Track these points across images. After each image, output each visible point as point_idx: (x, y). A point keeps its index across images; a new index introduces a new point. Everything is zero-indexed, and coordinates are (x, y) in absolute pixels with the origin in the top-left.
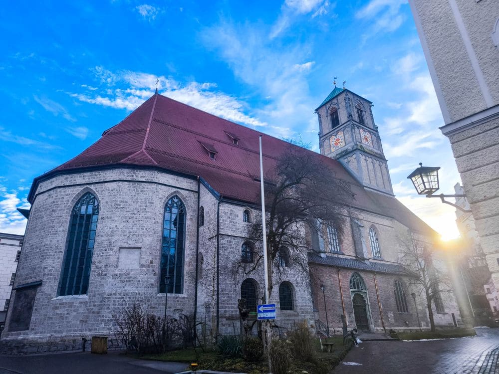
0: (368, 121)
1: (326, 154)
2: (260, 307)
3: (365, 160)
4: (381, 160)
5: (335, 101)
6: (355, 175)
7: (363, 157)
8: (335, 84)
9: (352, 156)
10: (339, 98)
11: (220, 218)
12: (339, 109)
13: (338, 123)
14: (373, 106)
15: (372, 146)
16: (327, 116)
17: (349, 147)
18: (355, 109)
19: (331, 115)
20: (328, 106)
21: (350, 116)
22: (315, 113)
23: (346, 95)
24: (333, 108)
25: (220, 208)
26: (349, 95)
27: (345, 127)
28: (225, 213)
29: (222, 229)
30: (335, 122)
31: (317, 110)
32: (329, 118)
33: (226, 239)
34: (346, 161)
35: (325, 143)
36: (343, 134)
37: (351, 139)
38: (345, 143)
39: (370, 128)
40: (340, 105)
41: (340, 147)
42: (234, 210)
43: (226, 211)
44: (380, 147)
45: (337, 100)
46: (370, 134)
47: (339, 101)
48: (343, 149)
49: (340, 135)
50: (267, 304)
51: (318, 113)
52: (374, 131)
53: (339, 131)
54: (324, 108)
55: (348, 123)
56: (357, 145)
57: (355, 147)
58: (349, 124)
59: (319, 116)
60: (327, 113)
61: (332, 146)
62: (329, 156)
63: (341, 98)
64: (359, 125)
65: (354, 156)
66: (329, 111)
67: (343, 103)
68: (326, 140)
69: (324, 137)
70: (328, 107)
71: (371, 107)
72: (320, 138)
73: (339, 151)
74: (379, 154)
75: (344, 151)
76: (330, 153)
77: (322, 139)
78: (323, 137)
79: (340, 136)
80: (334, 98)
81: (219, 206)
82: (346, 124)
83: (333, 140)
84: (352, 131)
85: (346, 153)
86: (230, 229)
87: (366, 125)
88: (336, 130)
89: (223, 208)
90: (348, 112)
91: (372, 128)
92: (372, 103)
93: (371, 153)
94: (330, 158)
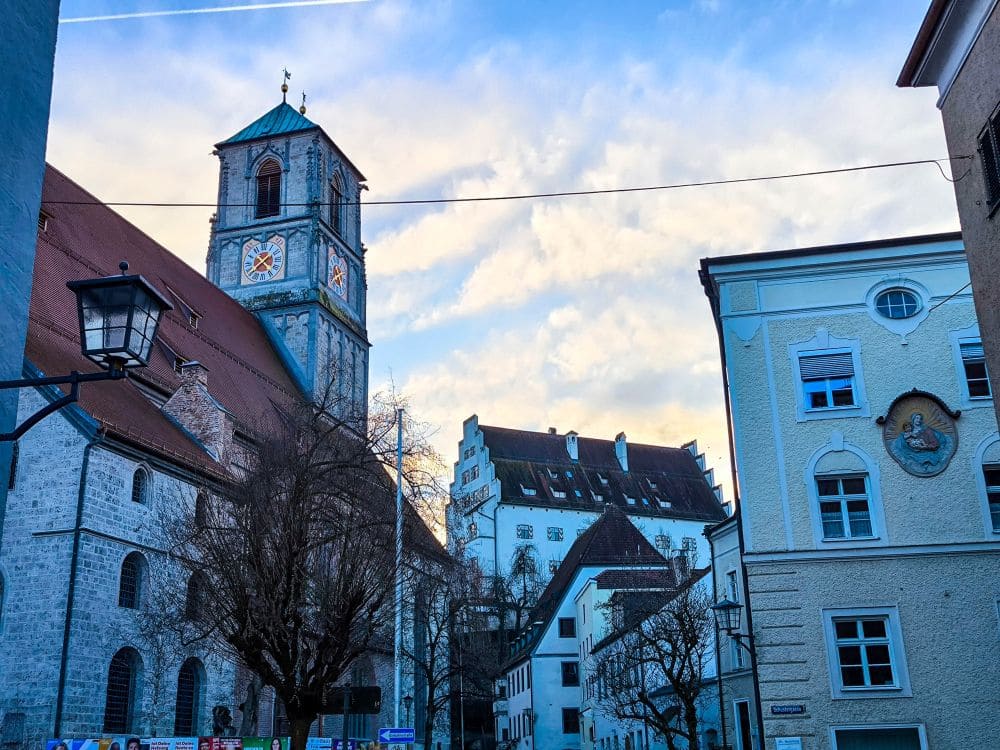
0: (347, 229)
1: (224, 283)
2: (383, 732)
3: (328, 334)
4: (357, 341)
5: (280, 144)
6: (295, 370)
7: (325, 327)
8: (285, 91)
9: (298, 317)
10: (294, 141)
11: (87, 486)
12: (287, 171)
13: (275, 211)
14: (367, 188)
15: (345, 298)
16: (248, 178)
17: (296, 288)
18: (327, 188)
19: (261, 179)
20: (257, 149)
21: (314, 204)
22: (215, 153)
23: (315, 142)
24: (269, 162)
25: (91, 459)
26: (322, 145)
27: (296, 229)
28: (100, 474)
29: (90, 516)
30: (268, 202)
31: (220, 147)
32: (252, 185)
33: (93, 544)
34: (278, 322)
35: (224, 253)
36: (283, 247)
37: (302, 269)
38: (286, 275)
39: (348, 248)
40: (291, 163)
41: (267, 278)
42: (118, 468)
43: (102, 469)
44: (361, 306)
45: (288, 144)
46: (348, 264)
47: (292, 152)
48: (278, 288)
49: (276, 245)
50: (396, 727)
51: (222, 158)
52: (356, 257)
53: (275, 233)
54: (243, 151)
55: (306, 222)
56: (318, 290)
57: (313, 294)
58: (306, 226)
59: (224, 168)
60: (250, 169)
61: (245, 268)
62: (230, 293)
63: (300, 145)
64: (330, 235)
65: (305, 318)
66: (256, 166)
67: (303, 162)
68: (231, 246)
69: (228, 235)
70: (254, 154)
71: (360, 190)
72: (214, 232)
73: (264, 291)
74: (357, 325)
75: (279, 295)
76: (236, 288)
77: (219, 236)
78: (222, 232)
79: (275, 247)
80: (277, 136)
81: (87, 453)
82: (297, 223)
83: (252, 252)
84: (311, 247)
85: (283, 303)
86: (105, 519)
87: (343, 237)
88: (267, 228)
89: (96, 461)
90: (310, 189)
91: (353, 249)
92: (365, 180)
93: (342, 317)
94: (234, 302)
